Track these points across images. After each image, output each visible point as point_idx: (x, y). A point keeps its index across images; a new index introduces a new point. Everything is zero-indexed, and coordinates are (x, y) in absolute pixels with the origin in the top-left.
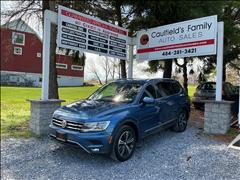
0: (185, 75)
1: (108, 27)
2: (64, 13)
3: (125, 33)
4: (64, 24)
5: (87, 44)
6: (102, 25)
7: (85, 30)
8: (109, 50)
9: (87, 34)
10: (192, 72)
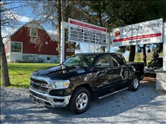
0: (145, 54)
1: (96, 28)
2: (71, 22)
3: (105, 30)
4: (72, 28)
5: (84, 39)
6: (92, 27)
7: (82, 31)
8: (96, 41)
9: (84, 33)
10: (149, 51)
